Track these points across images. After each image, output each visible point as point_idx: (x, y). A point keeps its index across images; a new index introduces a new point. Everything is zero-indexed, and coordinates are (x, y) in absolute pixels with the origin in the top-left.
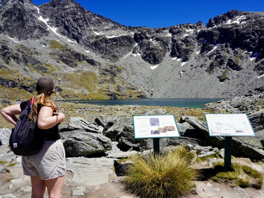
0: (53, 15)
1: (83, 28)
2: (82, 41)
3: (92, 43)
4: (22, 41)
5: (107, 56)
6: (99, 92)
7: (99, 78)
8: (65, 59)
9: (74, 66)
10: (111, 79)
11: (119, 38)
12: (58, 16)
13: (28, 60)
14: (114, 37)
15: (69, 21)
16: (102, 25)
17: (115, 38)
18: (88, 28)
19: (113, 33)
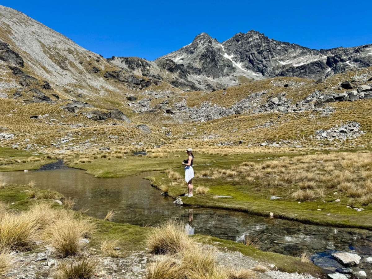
0: (238, 50)
1: (268, 59)
2: (267, 73)
3: (278, 74)
4: (216, 79)
11: (308, 65)
12: (242, 51)
14: (302, 64)
15: (253, 55)
16: (288, 53)
17: (303, 66)
18: (273, 59)
19: (301, 60)
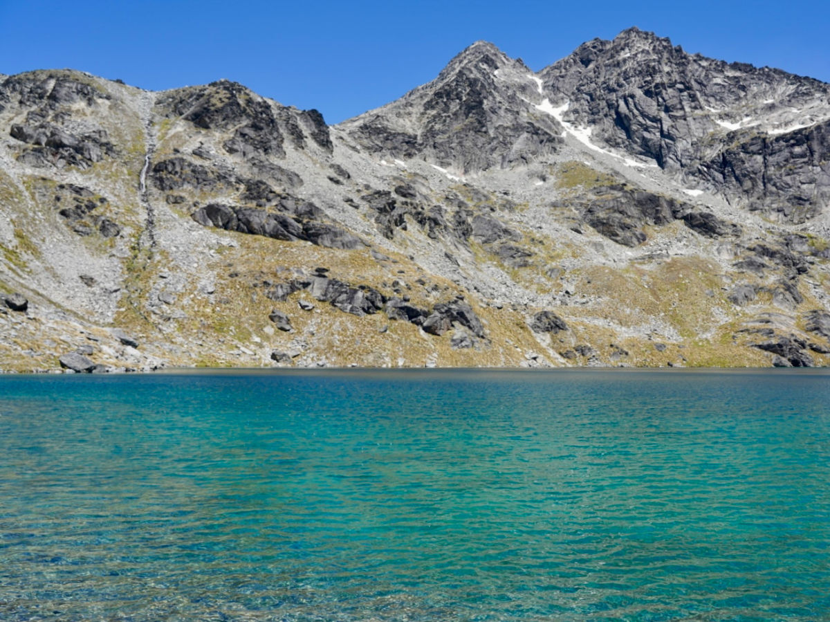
0: (582, 88)
1: (680, 113)
2: (674, 157)
3: (712, 162)
4: (475, 176)
5: (768, 200)
6: (724, 335)
7: (729, 281)
8: (604, 219)
9: (634, 240)
10: (785, 284)
11: (818, 128)
12: (595, 90)
13: (473, 227)
14: (797, 127)
15: (630, 99)
16: (748, 97)
17: (800, 131)
18: (698, 112)
19: (792, 117)
